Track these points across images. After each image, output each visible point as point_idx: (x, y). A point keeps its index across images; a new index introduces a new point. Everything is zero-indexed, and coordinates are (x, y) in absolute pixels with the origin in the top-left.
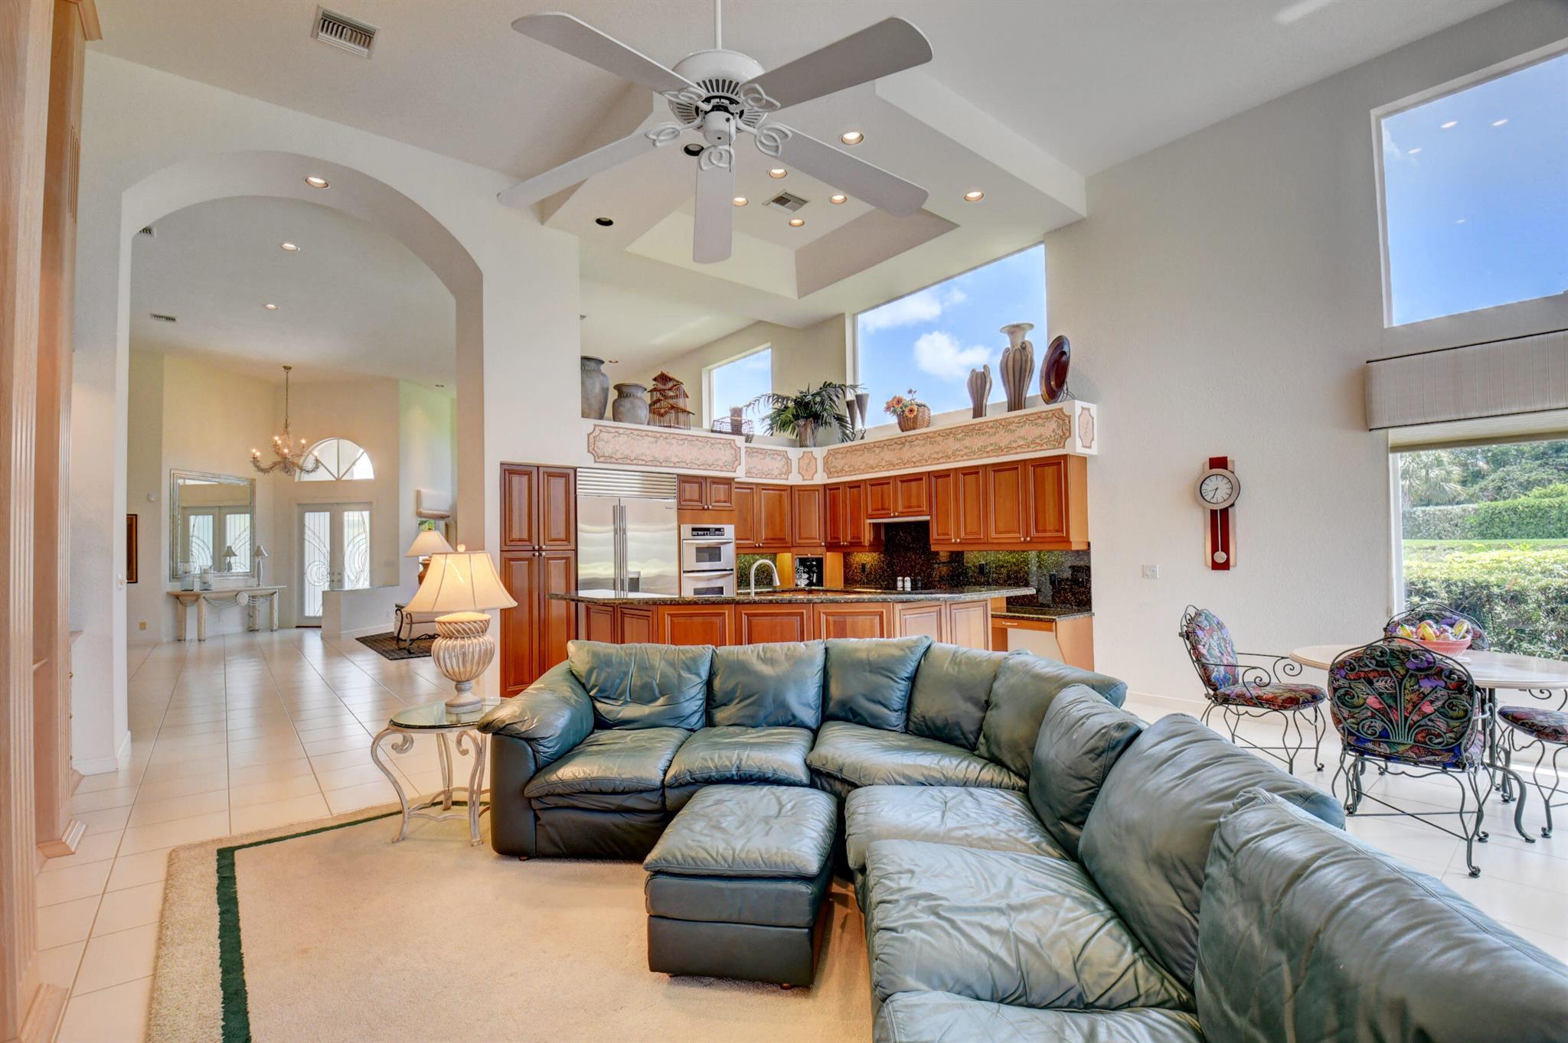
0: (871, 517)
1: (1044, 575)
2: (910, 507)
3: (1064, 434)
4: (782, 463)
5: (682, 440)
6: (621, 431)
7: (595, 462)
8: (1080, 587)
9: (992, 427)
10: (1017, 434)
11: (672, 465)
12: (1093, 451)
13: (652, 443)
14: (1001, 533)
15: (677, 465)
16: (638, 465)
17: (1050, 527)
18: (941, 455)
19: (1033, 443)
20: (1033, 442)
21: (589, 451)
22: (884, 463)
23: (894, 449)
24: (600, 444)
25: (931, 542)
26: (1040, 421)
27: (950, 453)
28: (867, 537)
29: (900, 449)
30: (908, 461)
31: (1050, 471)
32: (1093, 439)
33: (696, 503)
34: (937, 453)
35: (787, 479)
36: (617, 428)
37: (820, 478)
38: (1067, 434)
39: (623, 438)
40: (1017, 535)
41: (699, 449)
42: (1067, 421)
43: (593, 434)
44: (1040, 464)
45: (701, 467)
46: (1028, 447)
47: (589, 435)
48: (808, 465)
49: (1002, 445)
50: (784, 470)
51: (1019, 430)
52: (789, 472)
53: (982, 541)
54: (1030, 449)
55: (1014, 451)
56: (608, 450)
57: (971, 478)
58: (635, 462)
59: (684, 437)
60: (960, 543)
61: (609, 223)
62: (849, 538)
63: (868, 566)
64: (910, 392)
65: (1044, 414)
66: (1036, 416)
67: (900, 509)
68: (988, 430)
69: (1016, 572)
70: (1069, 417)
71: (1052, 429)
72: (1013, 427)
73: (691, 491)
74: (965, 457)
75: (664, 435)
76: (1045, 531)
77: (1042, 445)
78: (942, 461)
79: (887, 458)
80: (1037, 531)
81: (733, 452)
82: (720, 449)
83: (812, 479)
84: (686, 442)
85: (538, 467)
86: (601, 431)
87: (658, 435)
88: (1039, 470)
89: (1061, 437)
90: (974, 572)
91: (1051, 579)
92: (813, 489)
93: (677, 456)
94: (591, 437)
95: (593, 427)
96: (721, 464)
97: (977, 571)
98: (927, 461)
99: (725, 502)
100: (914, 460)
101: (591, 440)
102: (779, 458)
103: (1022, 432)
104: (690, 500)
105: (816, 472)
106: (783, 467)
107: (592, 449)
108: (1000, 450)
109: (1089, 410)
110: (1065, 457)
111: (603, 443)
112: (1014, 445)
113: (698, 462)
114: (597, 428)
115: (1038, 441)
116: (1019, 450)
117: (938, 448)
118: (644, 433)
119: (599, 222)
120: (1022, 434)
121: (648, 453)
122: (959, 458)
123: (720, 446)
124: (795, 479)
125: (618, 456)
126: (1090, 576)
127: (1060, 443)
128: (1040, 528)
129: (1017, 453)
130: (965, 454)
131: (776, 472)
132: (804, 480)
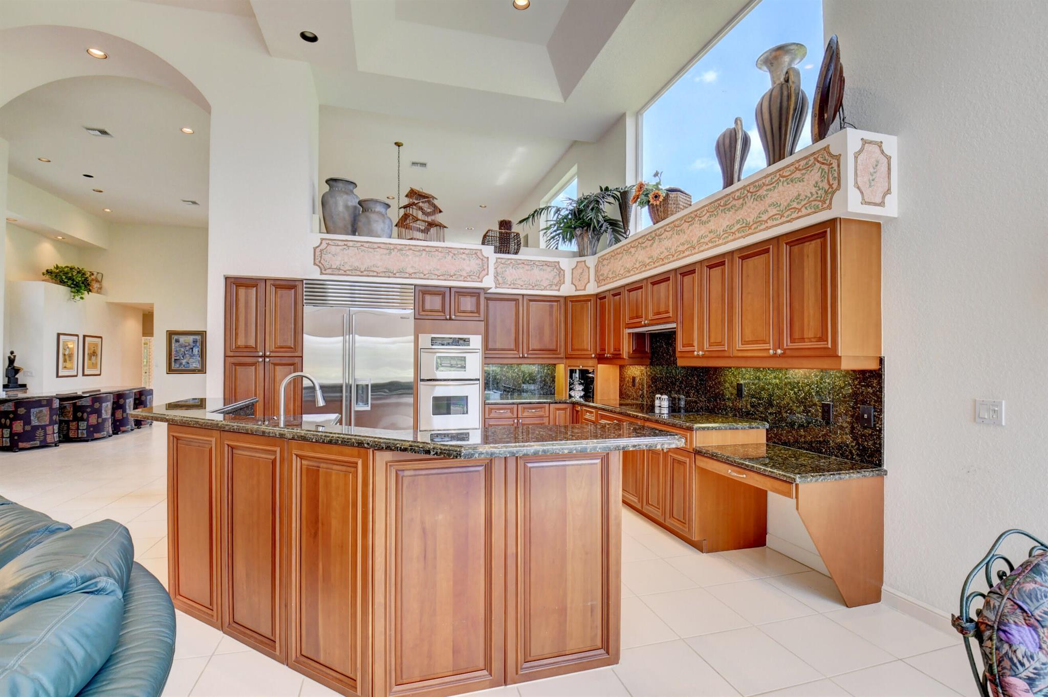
0: (629, 326)
1: (815, 405)
2: (659, 313)
3: (831, 186)
4: (553, 274)
5: (419, 251)
6: (351, 244)
7: (322, 273)
8: (865, 428)
9: (739, 198)
10: (768, 201)
11: (407, 275)
12: (891, 209)
13: (386, 254)
14: (748, 343)
15: (413, 276)
16: (368, 276)
17: (809, 333)
18: (686, 247)
19: (790, 210)
20: (788, 208)
21: (315, 264)
22: (637, 265)
23: (646, 247)
24: (327, 257)
25: (678, 354)
26: (798, 174)
27: (695, 242)
28: (627, 348)
29: (651, 246)
30: (658, 258)
31: (811, 248)
32: (888, 191)
33: (440, 314)
34: (683, 244)
35: (559, 290)
36: (347, 241)
37: (592, 289)
38: (835, 186)
39: (352, 251)
40: (766, 346)
41: (439, 260)
42: (835, 165)
43: (320, 248)
44: (797, 239)
45: (441, 277)
46: (782, 216)
47: (315, 249)
48: (579, 273)
49: (750, 220)
50: (555, 281)
51: (770, 194)
52: (561, 282)
53: (726, 354)
54: (784, 219)
55: (763, 227)
56: (336, 263)
57: (716, 272)
58: (365, 273)
59: (422, 248)
60: (703, 357)
61: (314, 39)
62: (612, 350)
63: (637, 380)
64: (656, 175)
65: (803, 163)
66: (792, 168)
67: (651, 316)
68: (734, 202)
69: (779, 397)
70: (838, 158)
71: (812, 183)
72: (762, 192)
73: (433, 302)
74: (710, 245)
75: (399, 247)
76: (802, 339)
77: (800, 210)
78: (687, 253)
79: (640, 258)
80: (793, 340)
81: (479, 262)
82: (464, 259)
83: (584, 289)
84: (424, 253)
85: (266, 280)
86: (328, 244)
87: (392, 247)
88: (796, 249)
89: (826, 192)
90: (732, 394)
91: (823, 412)
92: (586, 299)
93: (412, 267)
94: (318, 250)
95: (320, 241)
96: (465, 275)
97: (735, 392)
98: (673, 256)
99: (472, 312)
100: (662, 256)
101: (318, 253)
102: (549, 269)
103: (774, 196)
104: (431, 311)
105: (589, 282)
106: (554, 278)
107: (318, 261)
108: (747, 228)
109: (880, 145)
110: (832, 222)
111: (330, 255)
112: (765, 217)
113: (437, 272)
114: (324, 241)
115: (795, 205)
116: (770, 223)
117: (683, 238)
118: (376, 246)
119: (304, 36)
120: (773, 200)
121: (380, 264)
122: (704, 247)
123: (464, 256)
124: (567, 290)
125: (347, 267)
126: (881, 411)
127: (824, 202)
128: (796, 336)
129: (767, 228)
130: (710, 241)
131: (545, 283)
132: (577, 290)
